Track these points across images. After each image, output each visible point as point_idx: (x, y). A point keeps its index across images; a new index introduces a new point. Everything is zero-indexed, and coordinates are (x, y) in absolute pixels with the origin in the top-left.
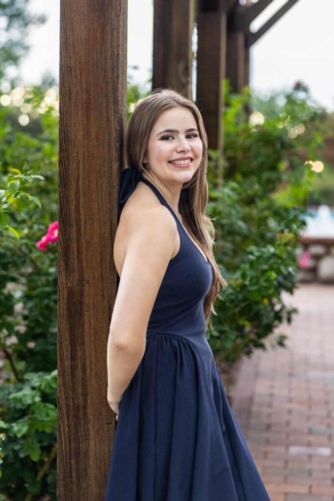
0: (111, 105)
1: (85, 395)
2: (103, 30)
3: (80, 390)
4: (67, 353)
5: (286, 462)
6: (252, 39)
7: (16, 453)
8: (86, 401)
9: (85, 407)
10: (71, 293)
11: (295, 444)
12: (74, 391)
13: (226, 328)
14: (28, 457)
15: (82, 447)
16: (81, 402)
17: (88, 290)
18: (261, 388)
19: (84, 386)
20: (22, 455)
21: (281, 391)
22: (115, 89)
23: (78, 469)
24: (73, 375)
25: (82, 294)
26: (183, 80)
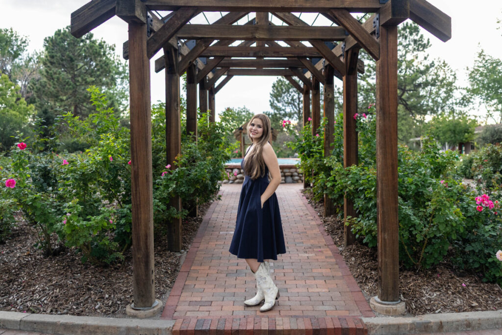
0: (145, 117)
1: (140, 201)
2: (142, 95)
3: (138, 200)
4: (134, 189)
5: (218, 236)
6: (214, 91)
7: (122, 230)
8: (140, 202)
9: (140, 204)
10: (135, 172)
11: (222, 231)
12: (136, 200)
13: (190, 187)
14: (126, 231)
15: (139, 216)
16: (139, 203)
17: (140, 171)
18: (214, 216)
19: (140, 198)
20: (124, 231)
21: (221, 216)
22: (146, 113)
23: (138, 223)
24: (136, 195)
25: (138, 172)
26: (176, 108)
